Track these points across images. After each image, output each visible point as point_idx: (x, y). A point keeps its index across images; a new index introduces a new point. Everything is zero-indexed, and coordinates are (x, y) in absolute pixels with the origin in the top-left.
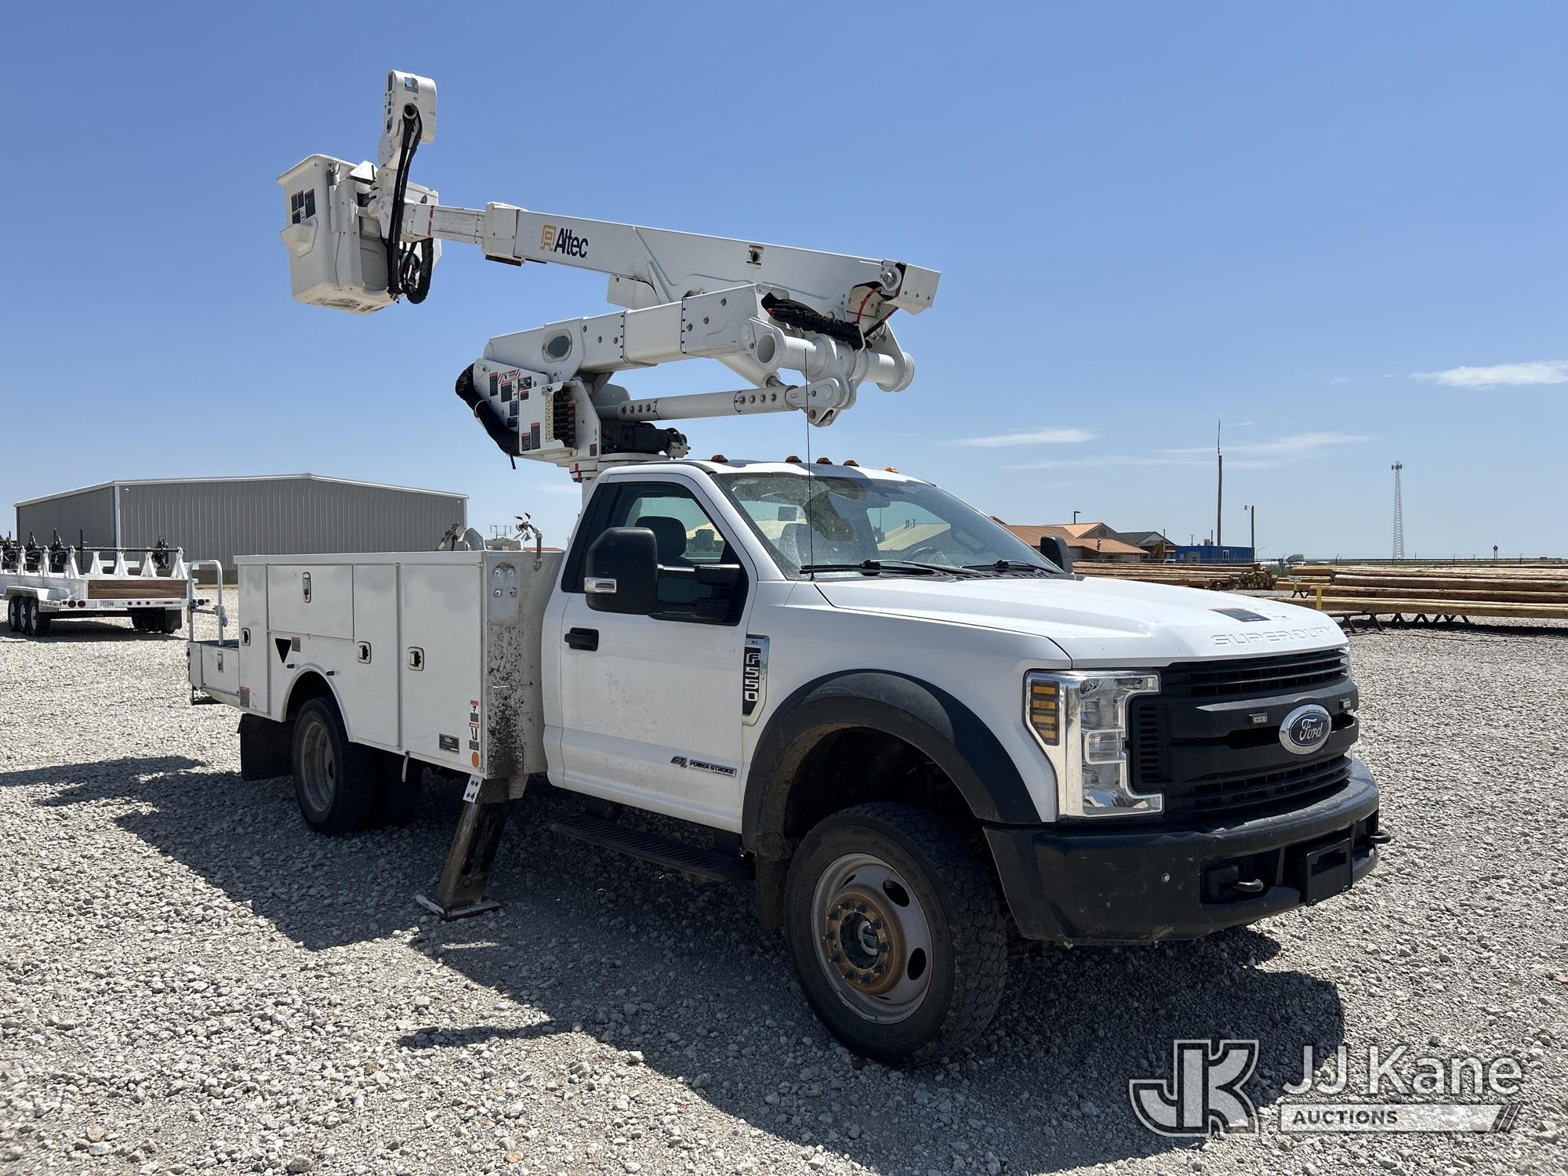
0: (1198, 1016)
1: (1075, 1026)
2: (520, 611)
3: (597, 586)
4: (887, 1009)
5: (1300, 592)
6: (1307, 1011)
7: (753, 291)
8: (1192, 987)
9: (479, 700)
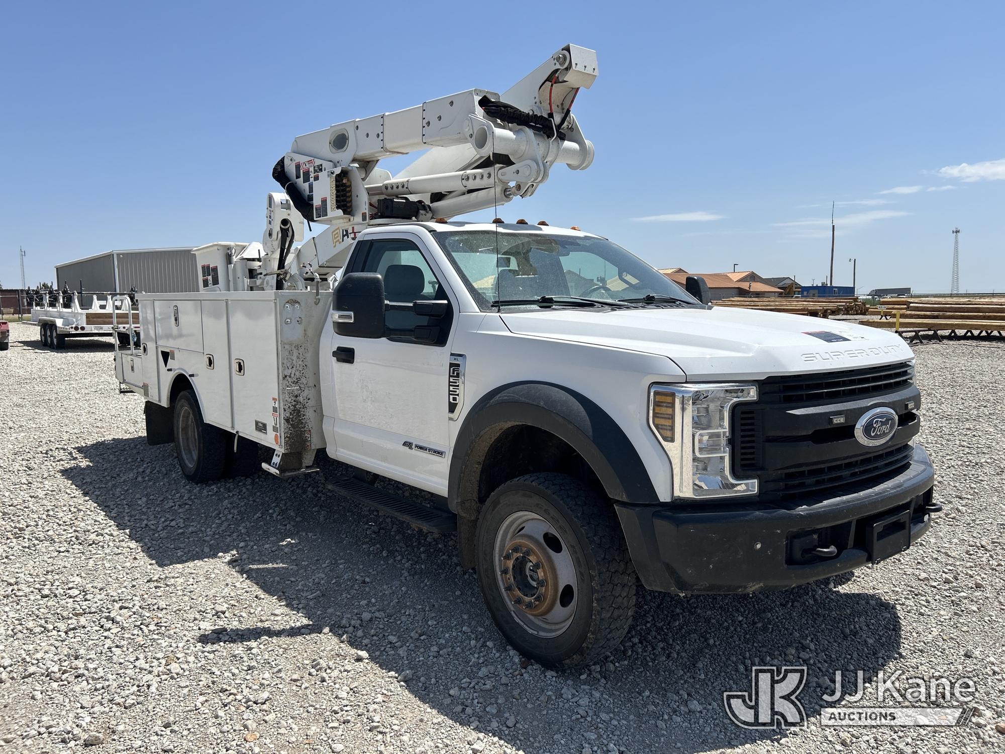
0: (787, 629)
1: (692, 636)
2: (305, 334)
3: (339, 317)
4: (547, 627)
5: (886, 316)
6: (871, 627)
7: (472, 94)
8: (784, 605)
9: (277, 397)
